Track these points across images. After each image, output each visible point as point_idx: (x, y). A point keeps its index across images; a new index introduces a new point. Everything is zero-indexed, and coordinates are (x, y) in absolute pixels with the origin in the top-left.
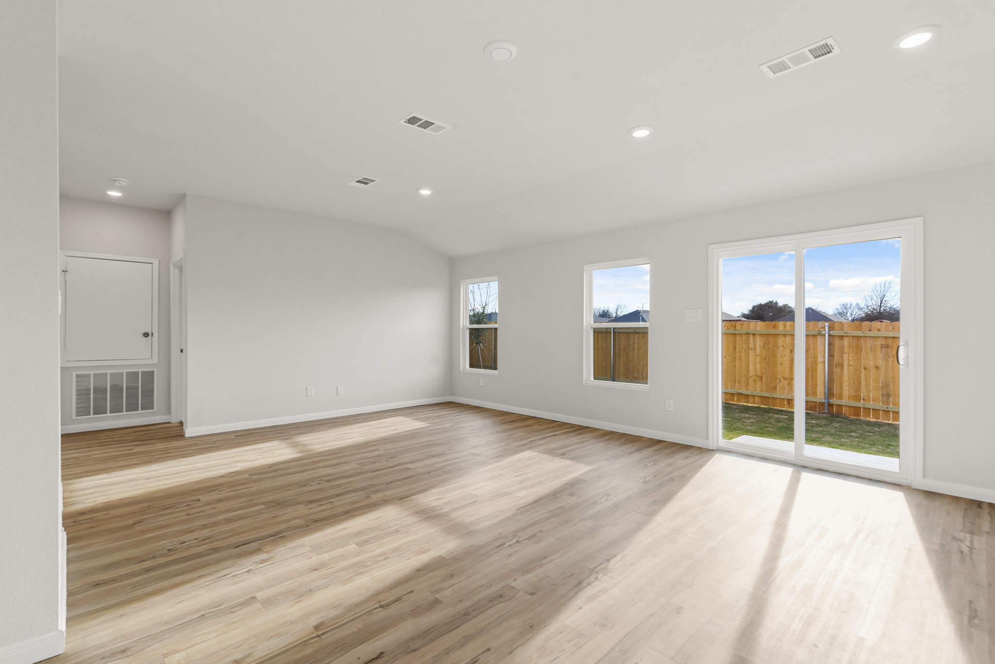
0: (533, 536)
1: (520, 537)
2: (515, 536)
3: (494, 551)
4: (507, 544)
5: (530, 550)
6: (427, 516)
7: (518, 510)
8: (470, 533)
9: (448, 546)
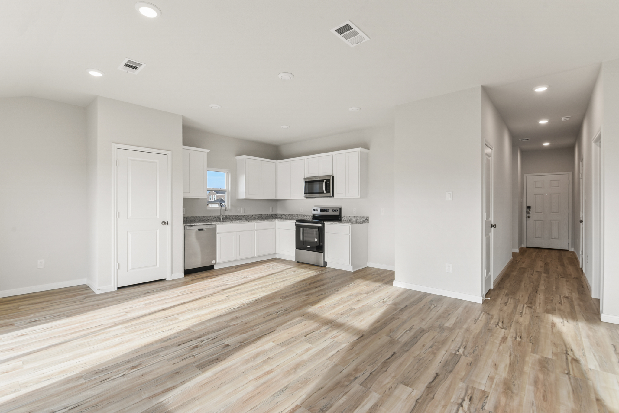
0: (269, 315)
1: (276, 314)
2: (279, 315)
3: (289, 308)
4: (283, 311)
5: (272, 310)
6: (333, 324)
7: (275, 330)
8: (303, 315)
9: (312, 309)
